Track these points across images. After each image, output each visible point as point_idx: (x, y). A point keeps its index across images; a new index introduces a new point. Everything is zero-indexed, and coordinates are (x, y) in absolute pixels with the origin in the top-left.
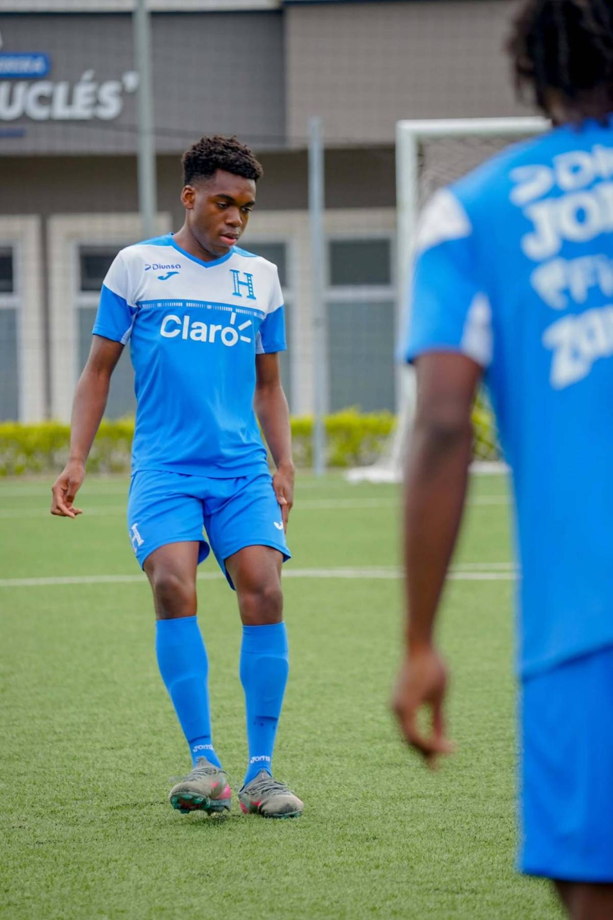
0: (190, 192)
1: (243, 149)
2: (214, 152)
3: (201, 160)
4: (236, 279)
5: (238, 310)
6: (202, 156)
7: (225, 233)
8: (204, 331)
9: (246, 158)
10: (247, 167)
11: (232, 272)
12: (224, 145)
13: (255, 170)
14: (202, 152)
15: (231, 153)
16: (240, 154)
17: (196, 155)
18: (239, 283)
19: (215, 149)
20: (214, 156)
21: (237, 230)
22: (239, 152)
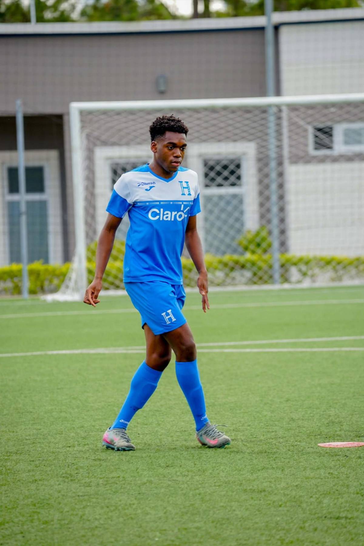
0: (154, 144)
1: (178, 120)
2: (163, 123)
3: (157, 128)
4: (182, 186)
5: (184, 203)
6: (157, 126)
7: (174, 161)
8: (169, 216)
9: (179, 123)
10: (180, 128)
11: (180, 183)
12: (167, 119)
13: (184, 129)
14: (157, 124)
15: (171, 122)
16: (176, 122)
17: (155, 126)
18: (184, 188)
19: (163, 122)
20: (163, 125)
21: (180, 159)
22: (176, 121)
